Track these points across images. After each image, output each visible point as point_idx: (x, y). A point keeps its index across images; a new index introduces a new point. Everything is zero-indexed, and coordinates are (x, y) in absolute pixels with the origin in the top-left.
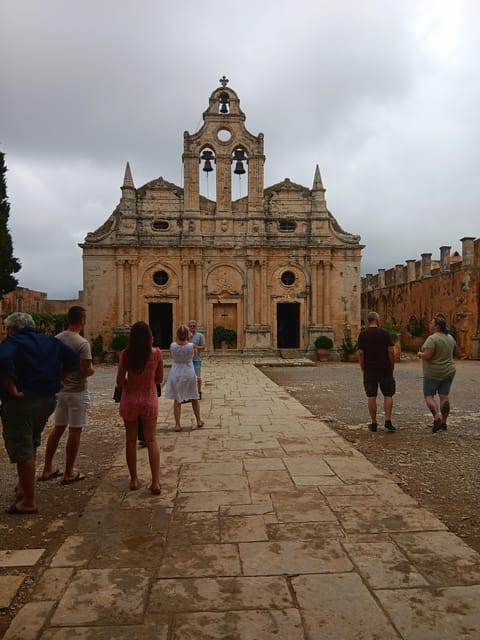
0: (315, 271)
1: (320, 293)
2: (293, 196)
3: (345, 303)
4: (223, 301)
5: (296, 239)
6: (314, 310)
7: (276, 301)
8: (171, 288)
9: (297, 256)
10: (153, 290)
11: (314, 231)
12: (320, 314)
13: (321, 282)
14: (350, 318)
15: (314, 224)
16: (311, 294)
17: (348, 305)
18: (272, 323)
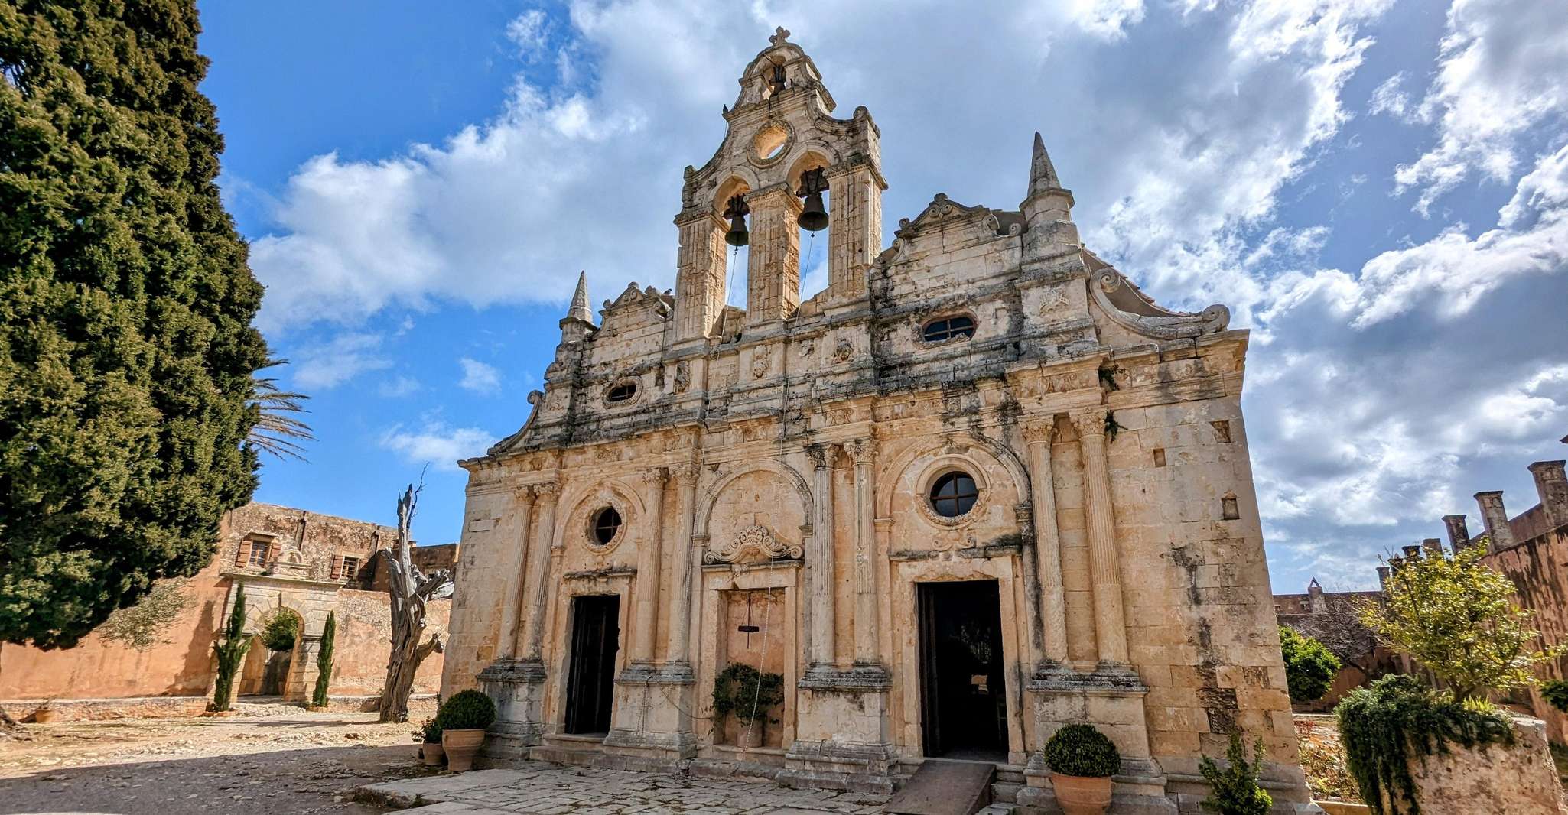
0: (1042, 454)
1: (1073, 537)
2: (957, 234)
3: (1192, 568)
4: (745, 582)
5: (976, 359)
6: (1053, 600)
7: (911, 572)
8: (624, 549)
9: (974, 411)
10: (585, 556)
11: (1034, 319)
12: (1081, 623)
13: (1071, 497)
14: (1223, 636)
15: (1033, 301)
16: (1033, 543)
17: (1208, 579)
18: (897, 653)
